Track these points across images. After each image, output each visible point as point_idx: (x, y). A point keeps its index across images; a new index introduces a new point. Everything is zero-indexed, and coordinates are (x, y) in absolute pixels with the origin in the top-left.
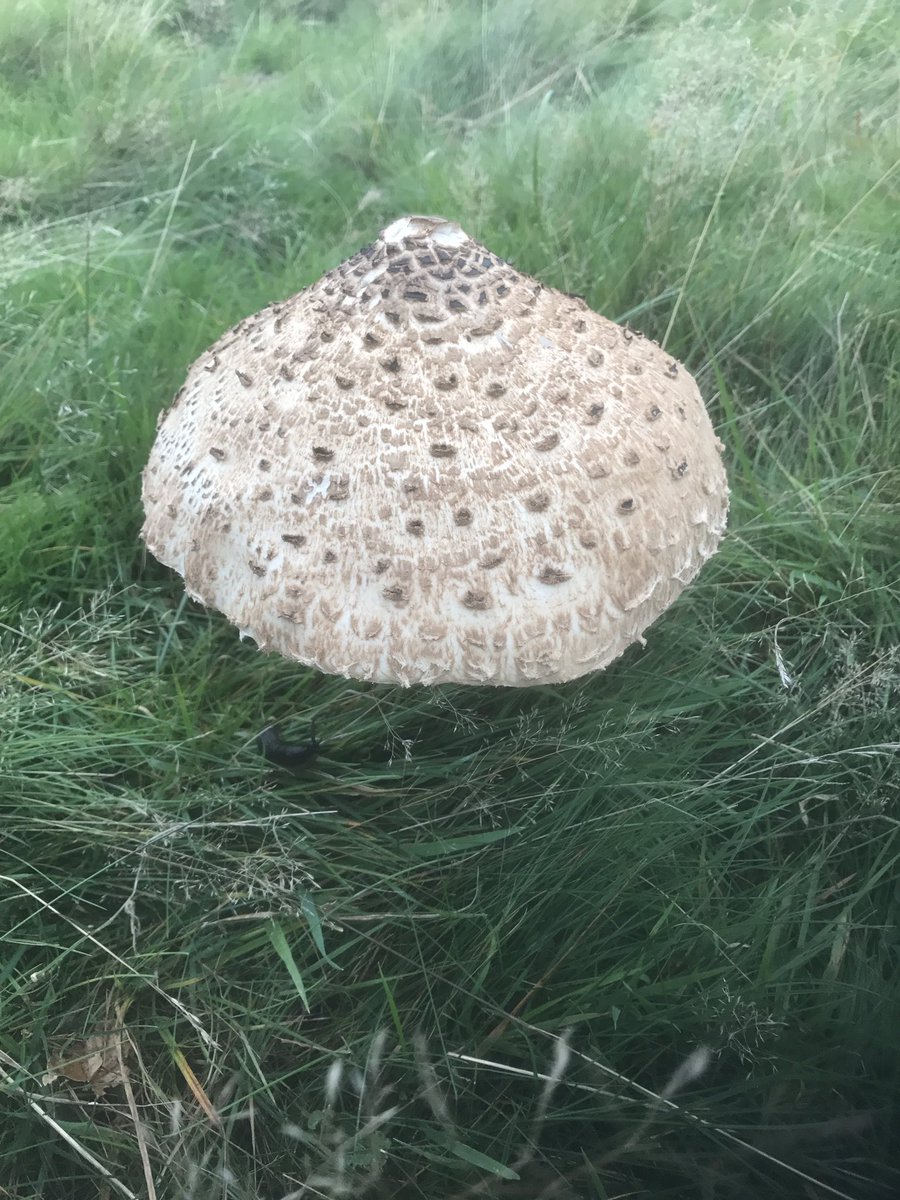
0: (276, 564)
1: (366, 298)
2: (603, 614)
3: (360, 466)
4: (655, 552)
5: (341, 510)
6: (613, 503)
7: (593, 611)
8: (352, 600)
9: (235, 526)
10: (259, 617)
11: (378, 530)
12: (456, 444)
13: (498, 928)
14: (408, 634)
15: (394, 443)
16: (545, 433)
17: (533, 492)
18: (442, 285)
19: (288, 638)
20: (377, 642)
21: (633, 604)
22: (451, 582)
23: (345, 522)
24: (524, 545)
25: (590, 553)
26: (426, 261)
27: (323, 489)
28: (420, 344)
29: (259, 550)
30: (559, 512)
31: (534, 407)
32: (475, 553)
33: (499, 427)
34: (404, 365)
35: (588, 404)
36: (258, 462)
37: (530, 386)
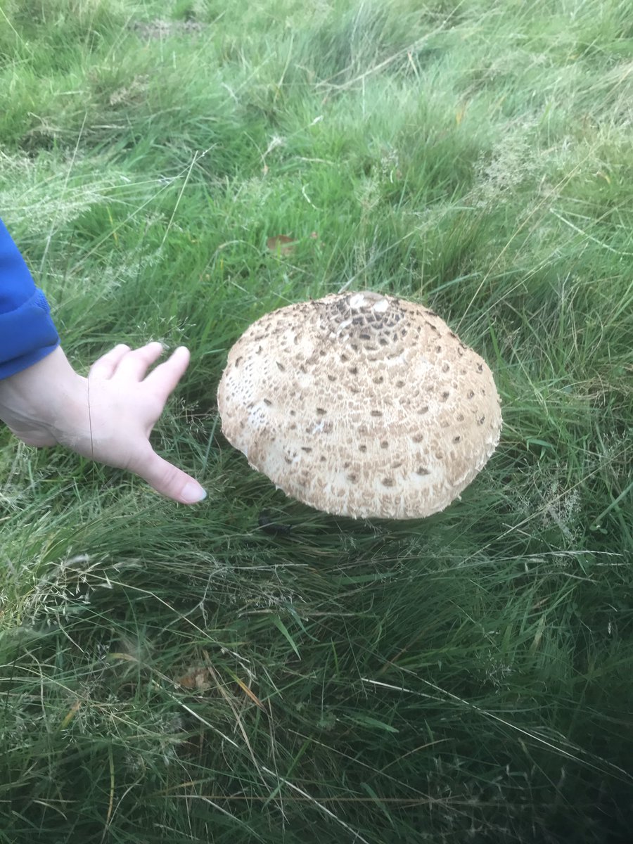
0: (297, 459)
1: (341, 336)
2: (444, 488)
3: (338, 418)
4: (468, 459)
5: (329, 438)
6: (451, 438)
7: (439, 486)
8: (332, 479)
9: (277, 439)
10: (287, 482)
11: (346, 449)
12: (382, 411)
13: (382, 622)
14: (357, 495)
15: (354, 409)
16: (423, 405)
17: (416, 433)
18: (377, 332)
19: (301, 492)
20: (343, 498)
21: (457, 483)
22: (377, 473)
23: (331, 443)
24: (411, 457)
25: (440, 461)
26: (370, 320)
27: (321, 427)
28: (367, 360)
29: (289, 452)
30: (427, 443)
31: (418, 393)
32: (389, 461)
33: (402, 402)
34: (360, 371)
35: (442, 392)
36: (290, 410)
37: (416, 383)
